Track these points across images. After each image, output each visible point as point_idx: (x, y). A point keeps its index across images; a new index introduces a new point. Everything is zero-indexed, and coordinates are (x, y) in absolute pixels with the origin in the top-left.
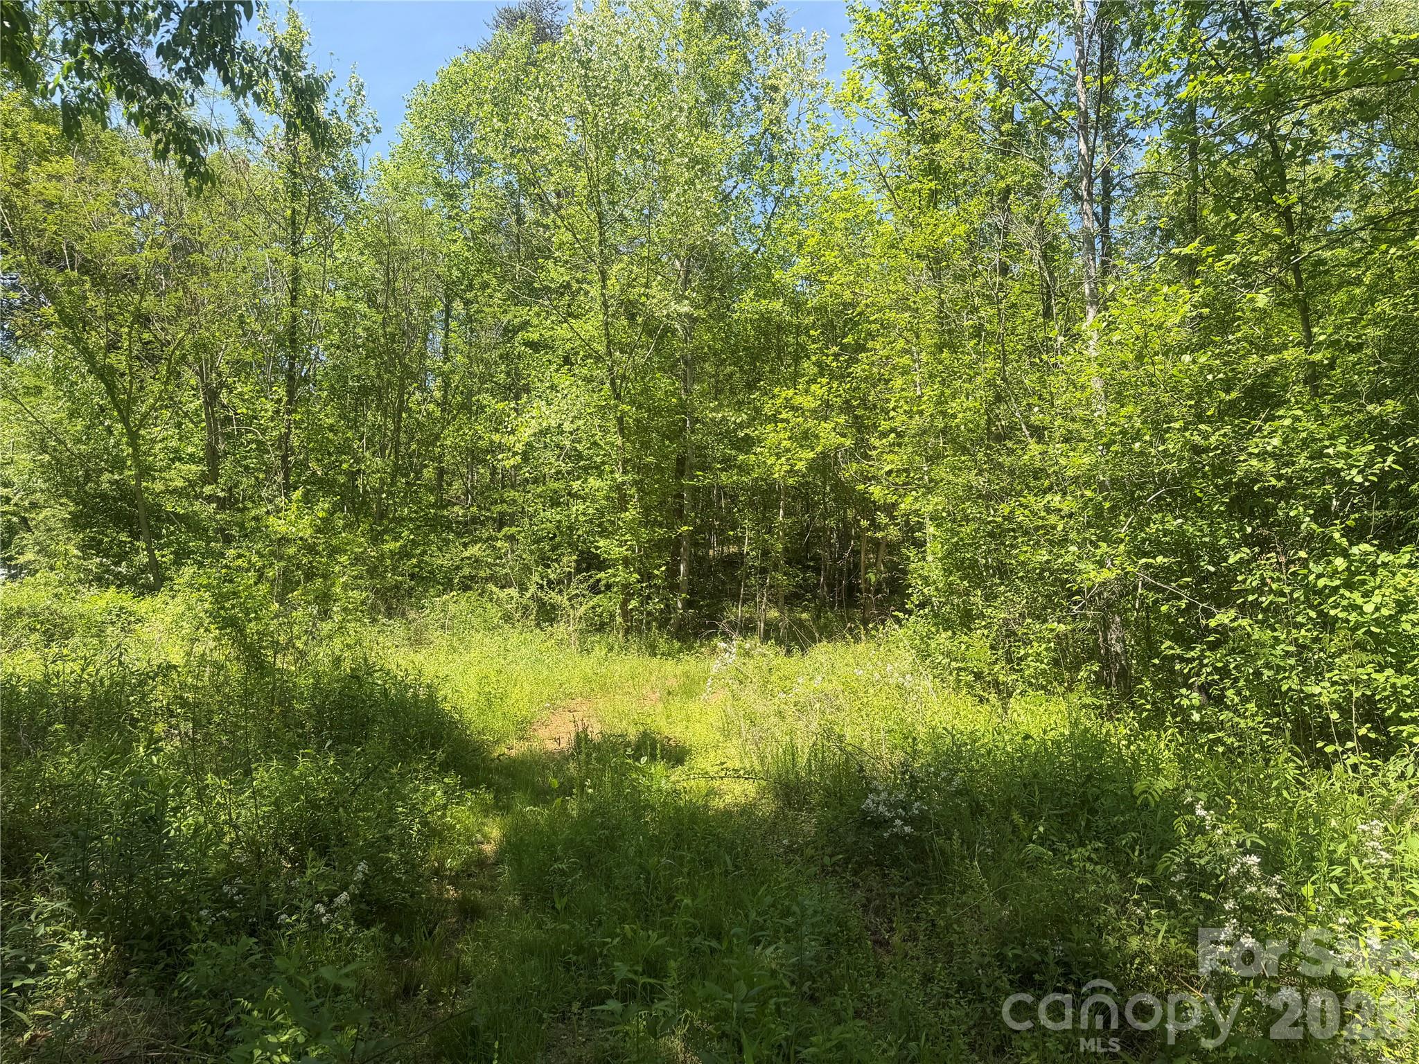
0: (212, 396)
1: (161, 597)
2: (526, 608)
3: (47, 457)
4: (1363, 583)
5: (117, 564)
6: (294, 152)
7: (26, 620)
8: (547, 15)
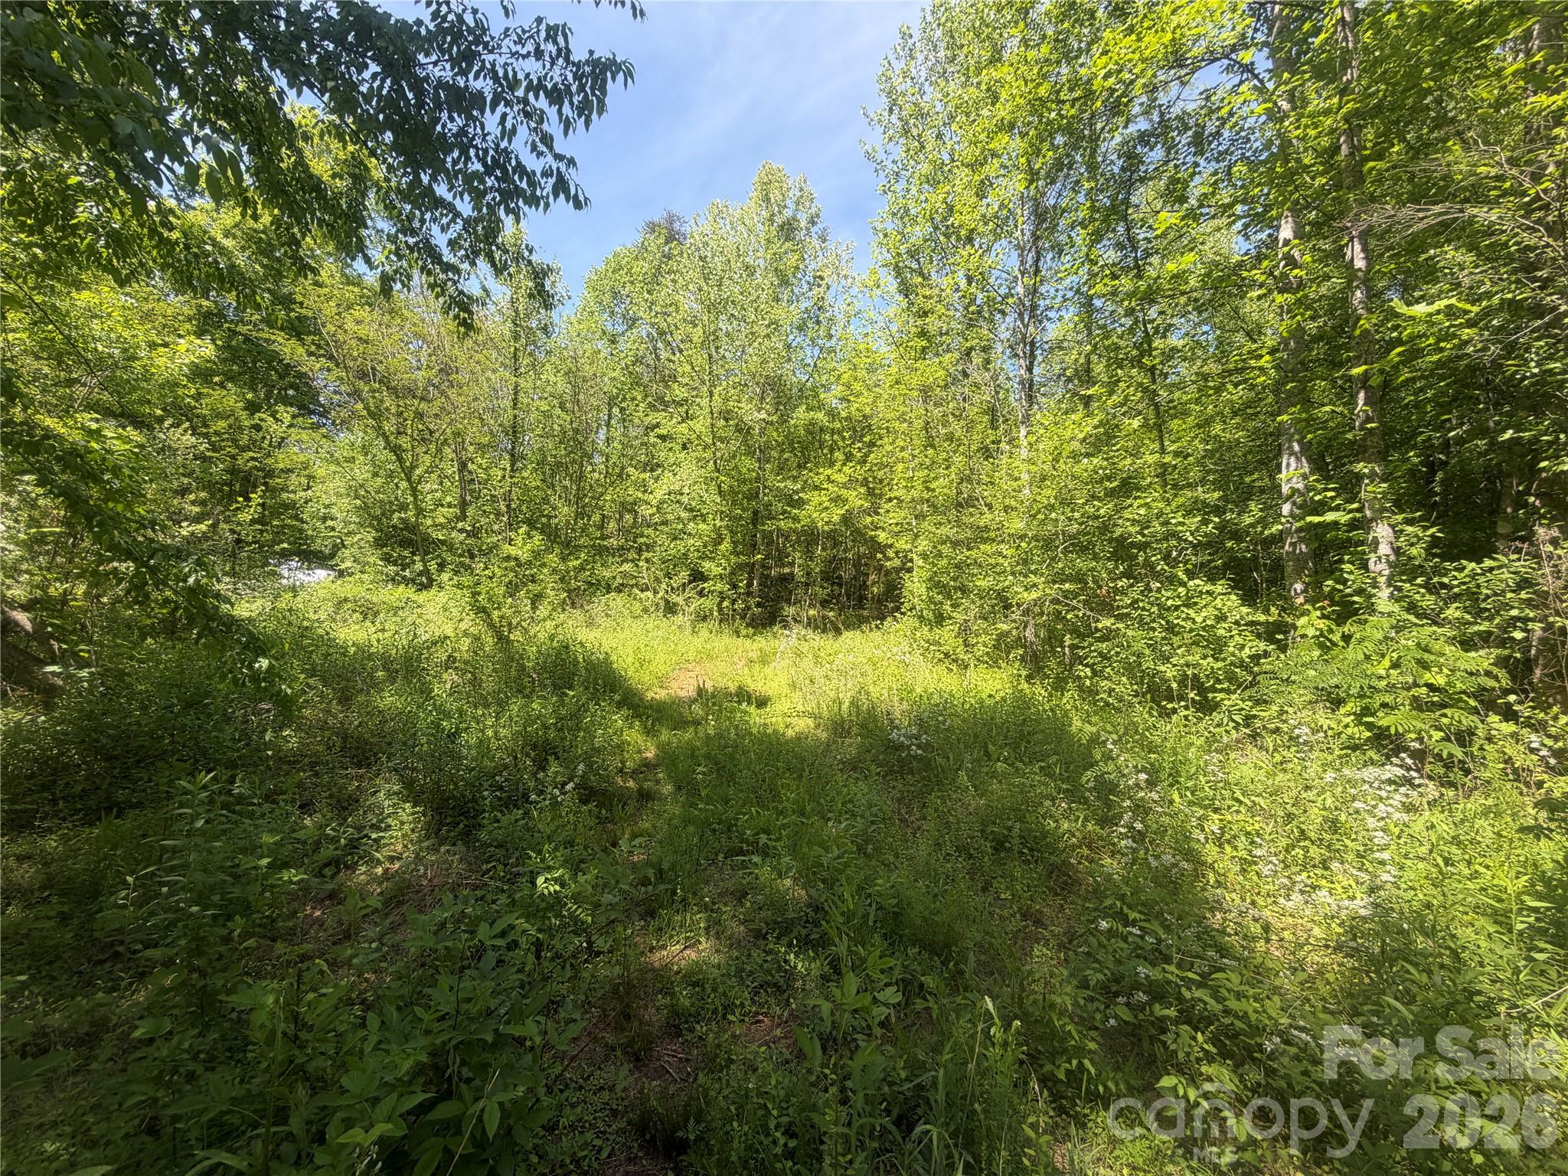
0: (463, 466)
1: (434, 591)
2: (657, 605)
3: (358, 502)
4: (1196, 604)
5: (403, 570)
6: (516, 311)
7: (350, 605)
8: (676, 226)
